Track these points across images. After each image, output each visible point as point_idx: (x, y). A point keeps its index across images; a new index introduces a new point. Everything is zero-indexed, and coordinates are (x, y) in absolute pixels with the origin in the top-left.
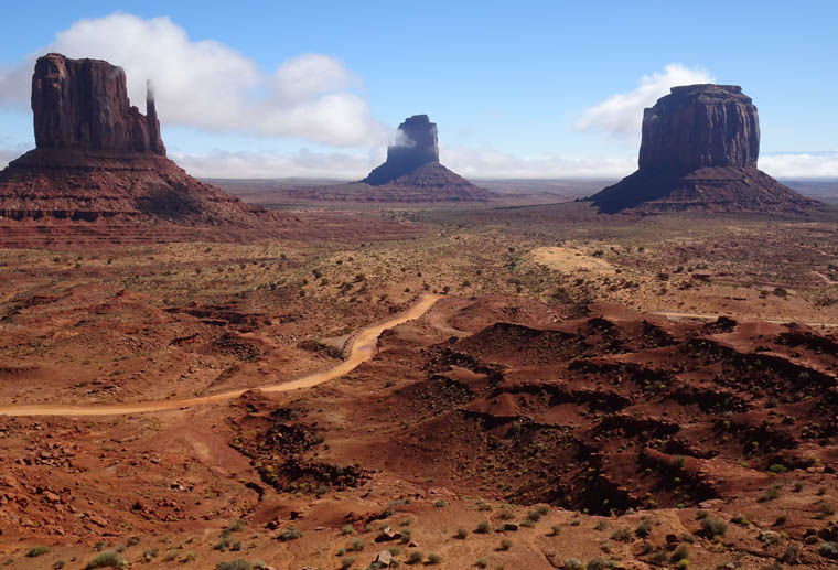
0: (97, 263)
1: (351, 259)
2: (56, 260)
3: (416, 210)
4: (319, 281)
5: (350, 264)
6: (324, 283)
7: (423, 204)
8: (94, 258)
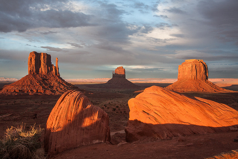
0: (46, 103)
1: (112, 102)
2: (36, 102)
3: (121, 90)
4: (107, 107)
5: (112, 103)
6: (108, 108)
7: (122, 89)
8: (45, 102)
